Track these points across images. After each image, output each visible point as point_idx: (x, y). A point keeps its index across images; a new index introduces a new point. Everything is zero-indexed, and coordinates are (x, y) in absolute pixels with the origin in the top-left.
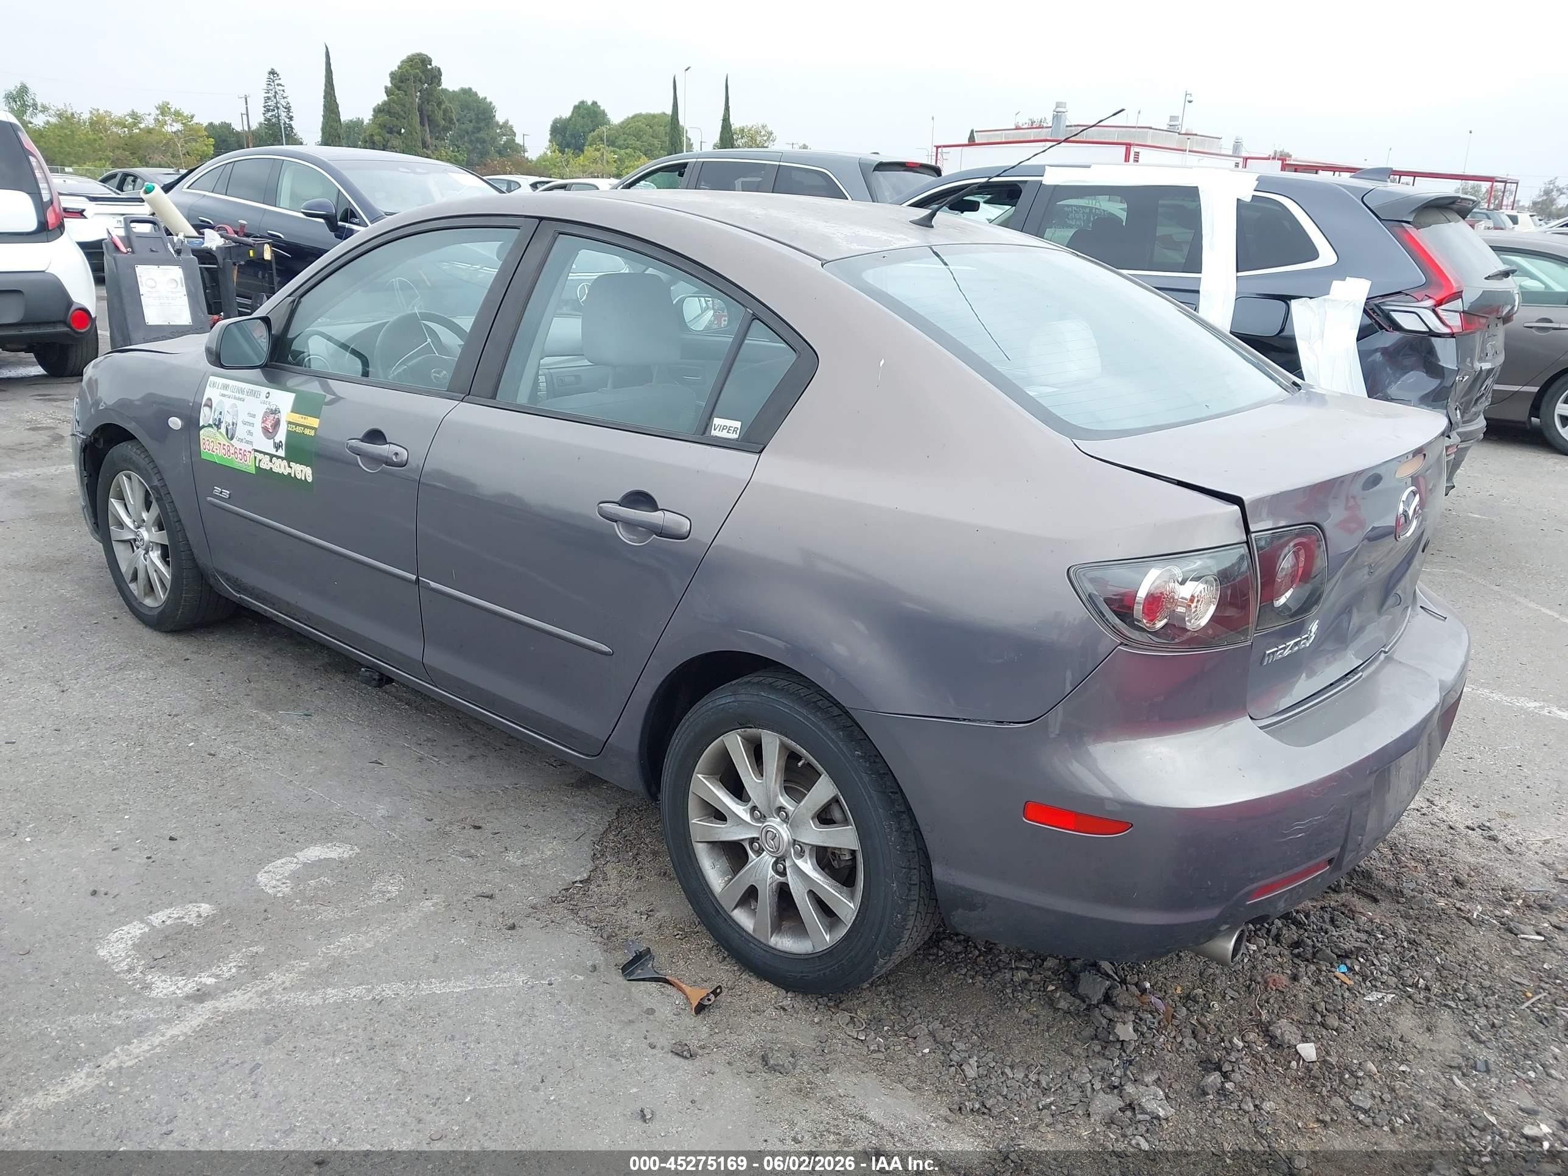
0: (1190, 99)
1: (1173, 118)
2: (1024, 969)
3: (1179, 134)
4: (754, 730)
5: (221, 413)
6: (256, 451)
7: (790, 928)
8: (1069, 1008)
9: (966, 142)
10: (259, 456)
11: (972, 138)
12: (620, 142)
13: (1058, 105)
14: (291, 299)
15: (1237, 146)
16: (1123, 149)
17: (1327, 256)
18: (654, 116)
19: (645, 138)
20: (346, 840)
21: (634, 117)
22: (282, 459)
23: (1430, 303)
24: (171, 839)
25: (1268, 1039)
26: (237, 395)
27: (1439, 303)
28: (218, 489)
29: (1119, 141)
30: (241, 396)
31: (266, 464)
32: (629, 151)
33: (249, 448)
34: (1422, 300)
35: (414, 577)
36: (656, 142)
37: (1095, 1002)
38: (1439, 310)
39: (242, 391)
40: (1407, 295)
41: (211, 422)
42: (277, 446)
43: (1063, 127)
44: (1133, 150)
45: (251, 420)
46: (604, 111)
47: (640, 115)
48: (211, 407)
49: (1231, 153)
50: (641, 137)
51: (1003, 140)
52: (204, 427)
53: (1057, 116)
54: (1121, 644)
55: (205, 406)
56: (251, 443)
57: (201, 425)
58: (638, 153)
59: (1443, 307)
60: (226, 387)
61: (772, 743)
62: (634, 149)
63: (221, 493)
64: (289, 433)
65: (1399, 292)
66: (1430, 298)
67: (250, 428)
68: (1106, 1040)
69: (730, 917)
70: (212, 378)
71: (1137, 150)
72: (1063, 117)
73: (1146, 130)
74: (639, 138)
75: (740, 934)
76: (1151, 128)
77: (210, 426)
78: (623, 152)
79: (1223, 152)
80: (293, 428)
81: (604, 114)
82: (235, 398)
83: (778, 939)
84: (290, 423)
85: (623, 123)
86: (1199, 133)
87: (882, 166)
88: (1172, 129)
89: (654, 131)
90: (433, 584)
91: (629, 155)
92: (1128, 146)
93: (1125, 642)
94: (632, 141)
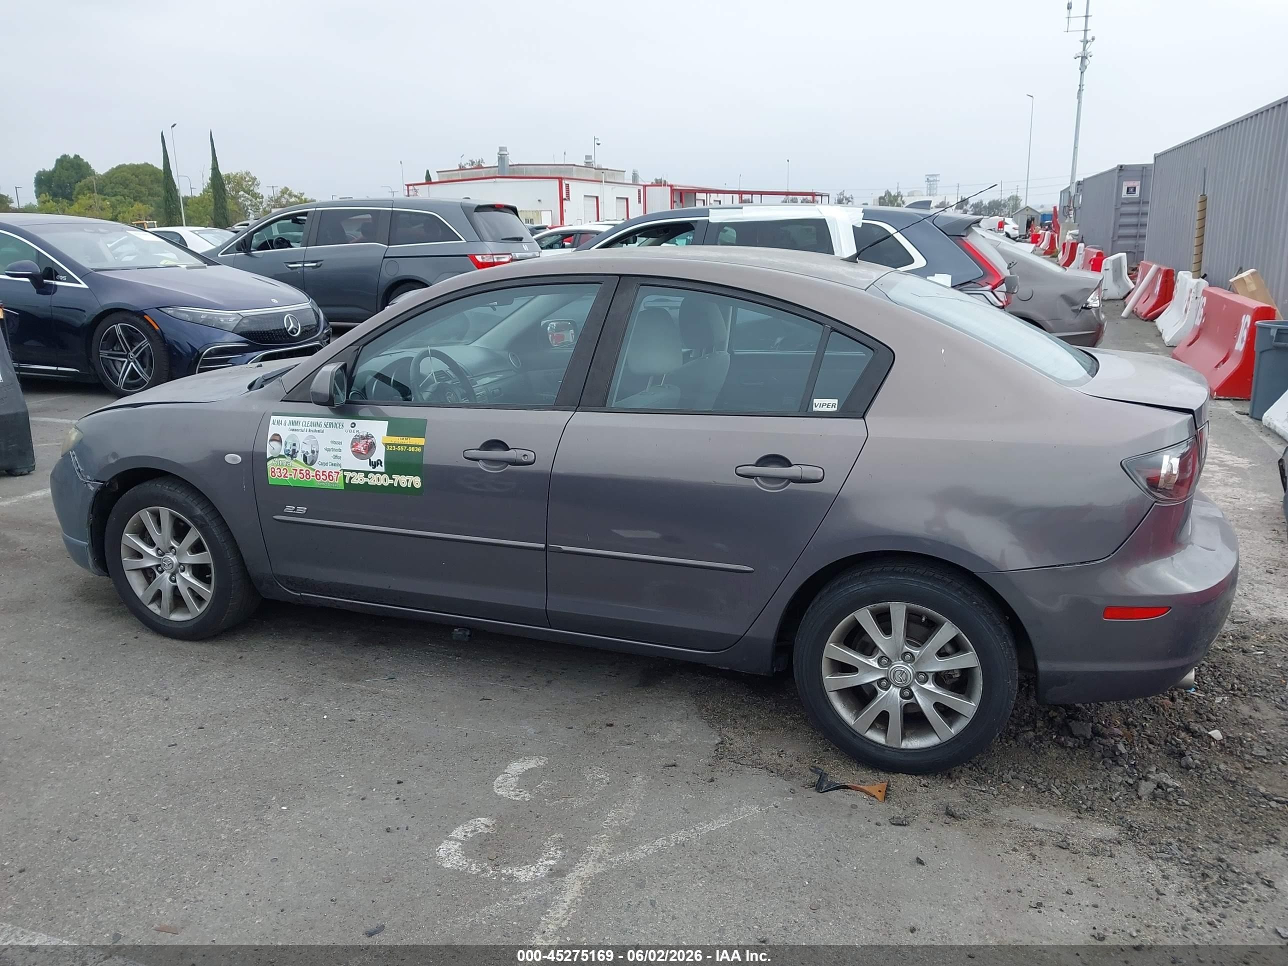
0: (599, 142)
1: (588, 157)
2: (1030, 730)
3: (595, 169)
4: (883, 604)
5: (294, 445)
6: (344, 470)
7: (912, 734)
8: (1074, 745)
9: (424, 181)
10: (348, 475)
11: (428, 177)
12: (108, 190)
13: (501, 149)
14: (355, 348)
15: (635, 176)
16: (557, 182)
17: (920, 262)
18: (138, 166)
19: (132, 185)
20: (530, 755)
21: (119, 167)
22: (382, 473)
23: (989, 287)
24: (399, 782)
25: (1191, 734)
26: (313, 428)
27: (994, 287)
28: (290, 508)
29: (552, 176)
30: (318, 429)
31: (359, 479)
32: (119, 198)
33: (338, 469)
34: (985, 286)
35: (543, 546)
36: (143, 189)
37: (1089, 737)
38: (994, 291)
39: (319, 425)
40: (975, 283)
41: (282, 453)
42: (374, 465)
43: (507, 167)
44: (565, 182)
45: (337, 447)
46: (87, 163)
47: (124, 166)
48: (280, 441)
49: (631, 182)
50: (127, 185)
51: (460, 178)
52: (272, 458)
53: (502, 158)
54: (1156, 502)
55: (271, 440)
56: (340, 465)
57: (268, 457)
58: (129, 199)
59: (997, 289)
60: (293, 423)
61: (898, 611)
62: (123, 196)
63: (295, 510)
64: (387, 453)
65: (970, 282)
66: (989, 284)
67: (335, 453)
68: (1114, 757)
69: (864, 737)
70: (273, 418)
71: (567, 182)
72: (506, 158)
73: (571, 167)
74: (126, 186)
75: (874, 746)
76: (574, 165)
77: (281, 456)
78: (113, 199)
79: (625, 182)
80: (390, 448)
81: (87, 166)
82: (310, 431)
83: (907, 742)
84: (386, 445)
85: (108, 173)
86: (609, 168)
87: (480, 208)
88: (588, 165)
89: (140, 180)
90: (564, 548)
91: (121, 202)
92: (560, 179)
93: (1157, 500)
94: (120, 189)
